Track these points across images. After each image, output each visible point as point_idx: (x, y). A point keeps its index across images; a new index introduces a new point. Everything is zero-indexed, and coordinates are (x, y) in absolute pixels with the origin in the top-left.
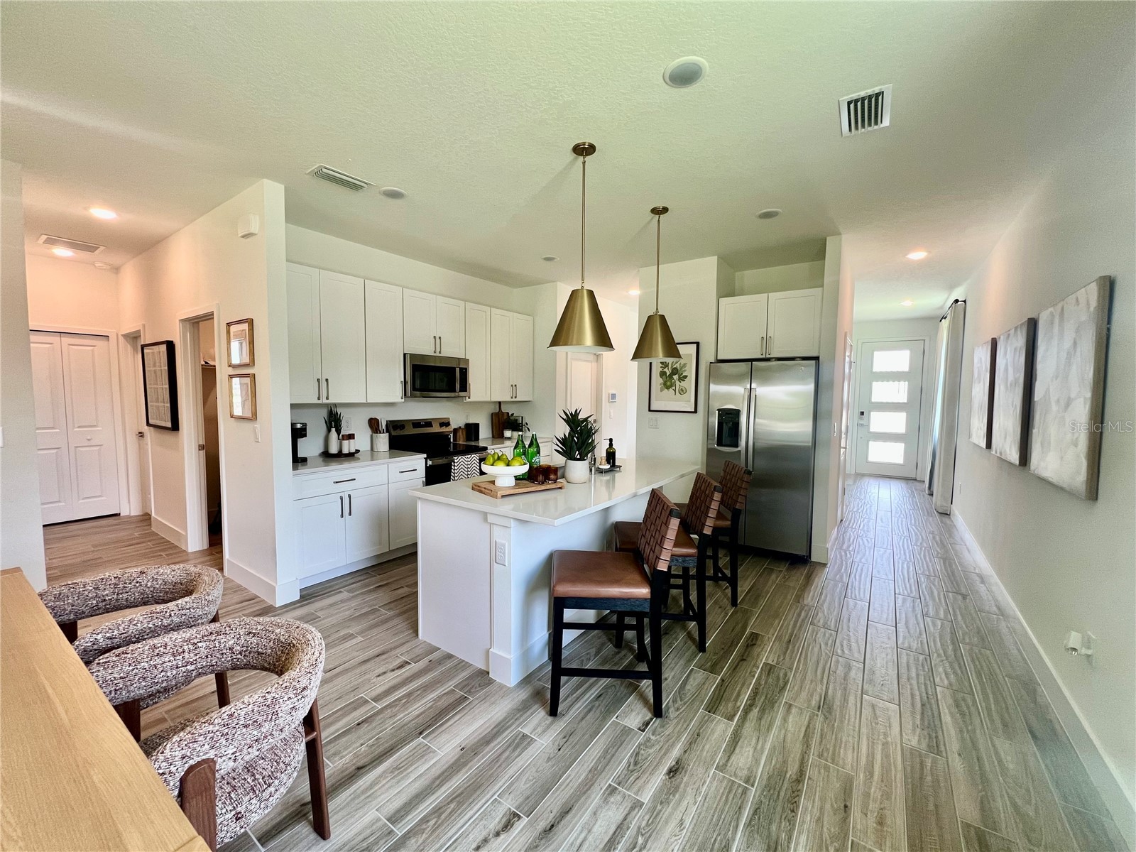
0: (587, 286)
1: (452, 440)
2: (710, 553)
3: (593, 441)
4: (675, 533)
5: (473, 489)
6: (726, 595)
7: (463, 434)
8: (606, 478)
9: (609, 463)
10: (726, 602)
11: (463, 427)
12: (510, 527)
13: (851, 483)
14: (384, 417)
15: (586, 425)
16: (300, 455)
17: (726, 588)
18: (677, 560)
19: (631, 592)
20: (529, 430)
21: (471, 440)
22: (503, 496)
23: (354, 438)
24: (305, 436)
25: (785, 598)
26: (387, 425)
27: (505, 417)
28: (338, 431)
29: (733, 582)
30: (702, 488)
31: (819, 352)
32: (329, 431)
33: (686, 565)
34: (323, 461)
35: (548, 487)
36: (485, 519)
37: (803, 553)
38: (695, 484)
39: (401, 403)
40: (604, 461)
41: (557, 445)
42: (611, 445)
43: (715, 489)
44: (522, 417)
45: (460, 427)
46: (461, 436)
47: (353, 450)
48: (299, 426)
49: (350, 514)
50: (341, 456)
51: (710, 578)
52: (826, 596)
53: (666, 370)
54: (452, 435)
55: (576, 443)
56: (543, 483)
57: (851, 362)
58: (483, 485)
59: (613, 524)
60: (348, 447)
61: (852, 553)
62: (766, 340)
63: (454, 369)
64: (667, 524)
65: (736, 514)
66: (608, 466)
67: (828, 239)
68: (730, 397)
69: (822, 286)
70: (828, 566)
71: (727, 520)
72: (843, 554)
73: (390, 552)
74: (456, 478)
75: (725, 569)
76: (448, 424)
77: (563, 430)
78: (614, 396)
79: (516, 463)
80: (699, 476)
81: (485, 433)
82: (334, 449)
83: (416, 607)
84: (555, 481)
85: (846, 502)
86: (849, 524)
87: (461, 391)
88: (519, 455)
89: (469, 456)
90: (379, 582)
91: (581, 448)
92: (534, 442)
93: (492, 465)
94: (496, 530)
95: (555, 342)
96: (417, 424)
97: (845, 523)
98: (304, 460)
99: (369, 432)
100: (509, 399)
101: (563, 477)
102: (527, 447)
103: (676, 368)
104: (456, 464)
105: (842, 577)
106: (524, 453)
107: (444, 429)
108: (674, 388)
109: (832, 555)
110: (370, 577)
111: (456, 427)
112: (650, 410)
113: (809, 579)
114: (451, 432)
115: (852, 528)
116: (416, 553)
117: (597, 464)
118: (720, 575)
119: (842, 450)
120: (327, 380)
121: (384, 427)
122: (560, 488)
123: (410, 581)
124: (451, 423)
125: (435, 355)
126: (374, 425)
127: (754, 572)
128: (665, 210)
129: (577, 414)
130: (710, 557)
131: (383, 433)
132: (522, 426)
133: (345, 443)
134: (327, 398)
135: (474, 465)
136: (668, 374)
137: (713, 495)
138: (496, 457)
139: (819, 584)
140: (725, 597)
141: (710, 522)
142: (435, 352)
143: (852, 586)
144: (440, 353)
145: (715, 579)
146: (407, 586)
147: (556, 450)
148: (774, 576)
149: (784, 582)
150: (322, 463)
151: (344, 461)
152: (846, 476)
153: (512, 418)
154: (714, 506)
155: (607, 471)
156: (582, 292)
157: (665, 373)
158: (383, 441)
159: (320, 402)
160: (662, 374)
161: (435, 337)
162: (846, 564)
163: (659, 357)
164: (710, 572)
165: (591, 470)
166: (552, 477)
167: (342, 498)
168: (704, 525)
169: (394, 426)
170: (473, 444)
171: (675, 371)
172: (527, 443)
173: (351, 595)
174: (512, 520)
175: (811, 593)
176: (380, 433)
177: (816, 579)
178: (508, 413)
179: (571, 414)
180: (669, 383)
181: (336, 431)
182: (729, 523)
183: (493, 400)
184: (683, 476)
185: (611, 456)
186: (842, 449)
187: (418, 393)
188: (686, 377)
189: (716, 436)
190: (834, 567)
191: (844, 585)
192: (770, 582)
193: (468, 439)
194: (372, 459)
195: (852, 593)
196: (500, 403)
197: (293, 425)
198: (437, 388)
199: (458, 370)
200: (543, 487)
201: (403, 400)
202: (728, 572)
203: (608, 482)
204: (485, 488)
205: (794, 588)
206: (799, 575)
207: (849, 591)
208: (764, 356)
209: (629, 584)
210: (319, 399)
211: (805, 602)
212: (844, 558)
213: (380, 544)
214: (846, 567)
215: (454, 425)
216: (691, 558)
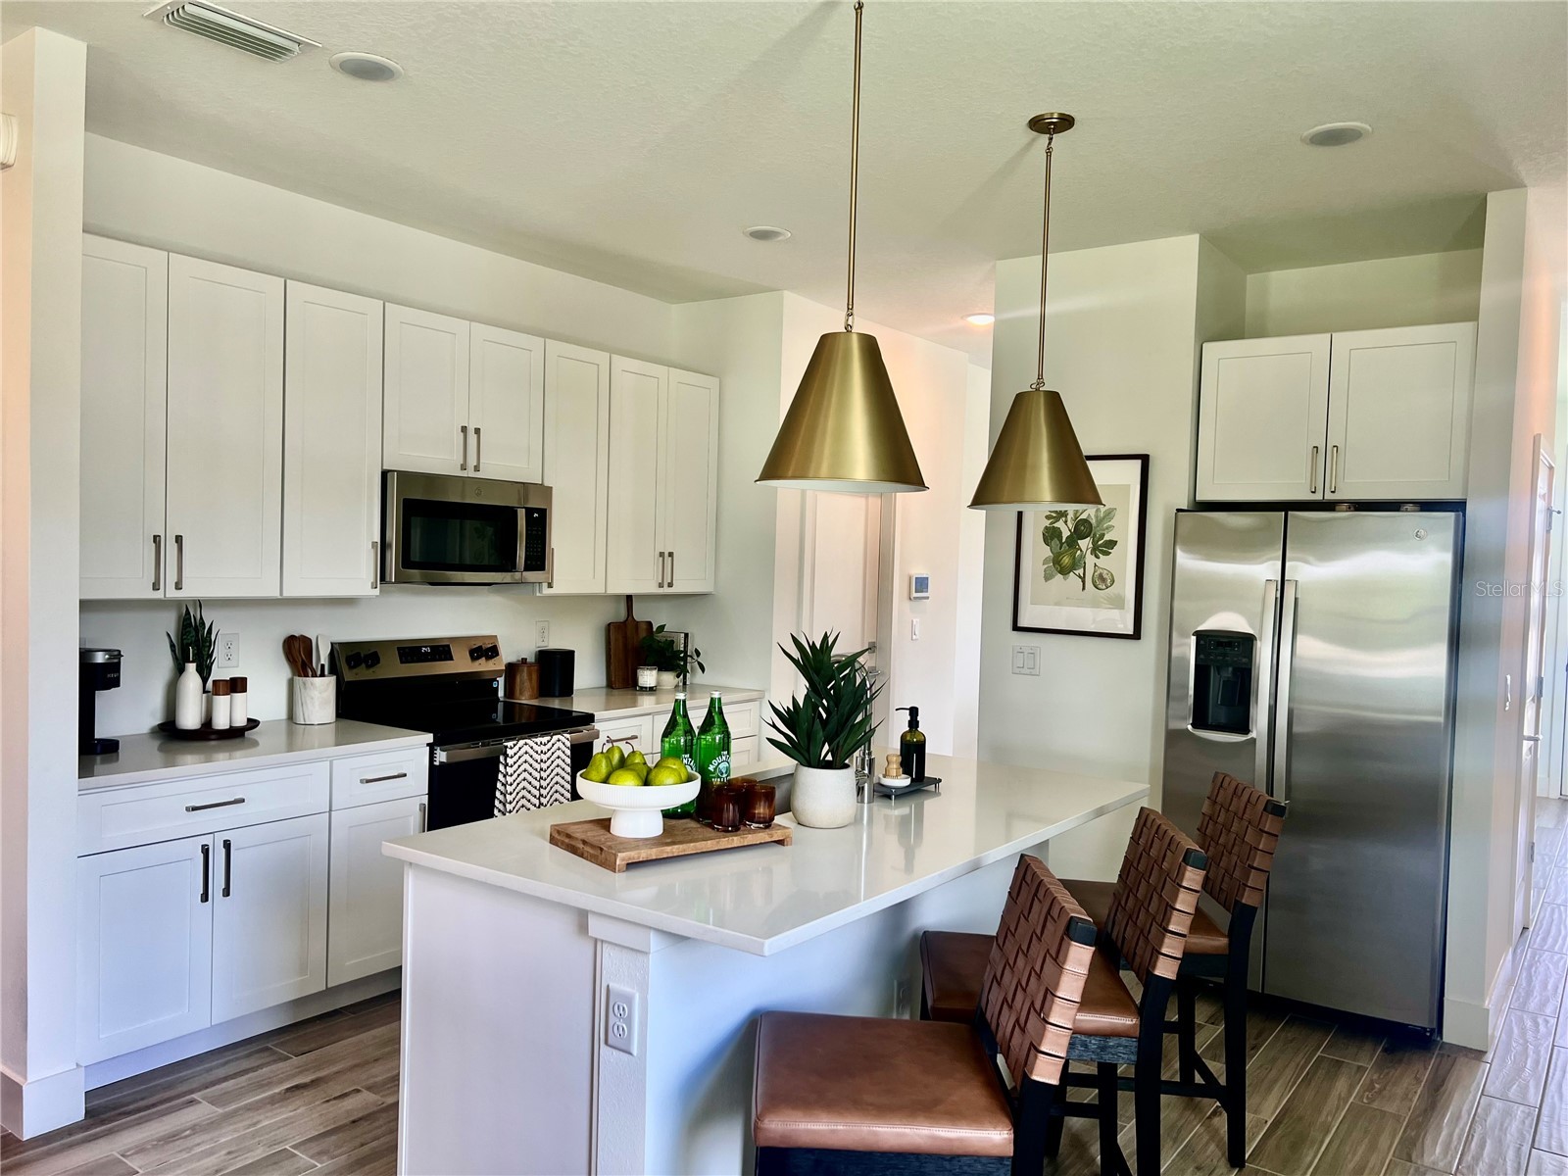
0: (861, 326)
1: (501, 694)
2: (1172, 1016)
3: (868, 718)
4: (1081, 984)
5: (553, 841)
6: (1214, 1134)
7: (530, 680)
8: (897, 811)
9: (907, 771)
10: (1214, 1153)
11: (531, 659)
12: (646, 953)
13: (1551, 826)
14: (326, 634)
15: (850, 679)
16: (101, 732)
17: (1215, 1113)
18: (1085, 1045)
19: (961, 1140)
20: (703, 670)
21: (552, 695)
22: (632, 866)
23: (244, 690)
24: (116, 683)
25: (1373, 1147)
26: (332, 655)
27: (643, 634)
28: (204, 671)
29: (1233, 1098)
30: (1153, 853)
31: (1466, 489)
32: (180, 670)
33: (1107, 1058)
34: (160, 749)
35: (750, 839)
36: (583, 927)
37: (1420, 1020)
38: (1135, 839)
39: (369, 599)
40: (895, 766)
41: (774, 726)
42: (914, 723)
43: (1188, 858)
44: (686, 635)
45: (524, 660)
46: (527, 684)
47: (240, 721)
48: (100, 658)
49: (227, 892)
50: (207, 734)
51: (1171, 1088)
52: (1482, 1145)
53: (1060, 524)
54: (501, 680)
55: (824, 722)
56: (736, 829)
57: (1549, 511)
58: (579, 833)
59: (915, 937)
60: (228, 712)
61: (1553, 1021)
62: (1323, 454)
63: (511, 512)
64: (1058, 958)
65: (1242, 919)
66: (904, 781)
67: (1490, 197)
68: (1230, 594)
69: (1476, 318)
70: (1489, 1057)
71: (1219, 934)
72: (1529, 1023)
73: (330, 992)
74: (509, 807)
75: (1214, 1058)
76: (492, 652)
77: (791, 687)
78: (922, 584)
79: (666, 776)
80: (1144, 817)
81: (588, 674)
82: (190, 718)
83: (393, 1148)
84: (768, 823)
85: (1536, 878)
86: (1544, 940)
87: (527, 568)
88: (674, 753)
89: (545, 739)
90: (294, 1076)
91: (837, 734)
92: (715, 718)
93: (606, 781)
94: (609, 958)
95: (774, 469)
96: (410, 651)
97: (1534, 938)
98: (110, 747)
99: (285, 671)
100: (654, 589)
101: (787, 807)
102: (697, 731)
103: (1086, 521)
104: (510, 761)
105: (1524, 1089)
106: (689, 749)
107: (483, 666)
108: (1080, 571)
109: (1497, 1027)
110: (275, 1061)
111: (513, 659)
112: (1016, 628)
113: (1436, 1095)
114: (498, 673)
115: (1551, 950)
116: (396, 995)
117: (878, 773)
118: (1198, 1079)
119: (1526, 745)
120: (179, 539)
121: (324, 660)
122: (780, 842)
123: (379, 1073)
124: (502, 650)
125: (464, 474)
126: (298, 654)
127: (1289, 1072)
128: (1066, 122)
129: (826, 645)
130: (1171, 1028)
131: (322, 675)
132: (685, 659)
133: (222, 702)
134: (178, 586)
135: (558, 770)
136: (1066, 534)
137: (1181, 874)
138: (616, 757)
139: (1465, 1108)
140: (1212, 1138)
141: (1172, 947)
142: (463, 467)
143: (1551, 1117)
144: (477, 468)
145: (1185, 1088)
146: (369, 1088)
147: (771, 741)
148: (1341, 1085)
149: (1371, 1100)
150: (158, 756)
151: (219, 750)
152: (1536, 803)
153: (659, 637)
154: (1185, 902)
155: (902, 794)
156: (848, 342)
157: (1056, 533)
158: (320, 696)
159: (159, 595)
160: (1051, 535)
161: (464, 429)
162: (1537, 1053)
163: (1042, 500)
164: (1171, 1071)
165: (860, 790)
166: (761, 810)
167: (205, 850)
168: (1156, 952)
169: (351, 657)
170: (556, 704)
171: (1083, 529)
172: (697, 719)
173: (220, 1111)
174: (652, 934)
175: (1444, 1133)
176: (314, 675)
177: (1456, 1096)
178: (650, 624)
179: (813, 647)
180: (1066, 560)
181: (200, 670)
182: (1223, 942)
183: (611, 591)
184: (1100, 812)
185: (913, 752)
186: (1525, 742)
187: (415, 573)
188: (1112, 544)
189: (1191, 692)
190: (1504, 1060)
191: (1529, 1114)
192: (1332, 1101)
193: (544, 691)
194: (291, 747)
195: (1550, 1136)
196: (629, 598)
197: (85, 655)
198: (468, 561)
199: (521, 514)
200: (736, 841)
201: (377, 592)
202: (1218, 1068)
203: (904, 821)
204: (584, 842)
205: (1398, 1118)
206: (1410, 1081)
207: (1543, 1129)
208: (1318, 497)
209: (955, 1116)
210: (156, 586)
211: (1428, 1160)
212: (1530, 1035)
213: (303, 968)
214: (1537, 1062)
215: (508, 655)
216: (1123, 1041)
